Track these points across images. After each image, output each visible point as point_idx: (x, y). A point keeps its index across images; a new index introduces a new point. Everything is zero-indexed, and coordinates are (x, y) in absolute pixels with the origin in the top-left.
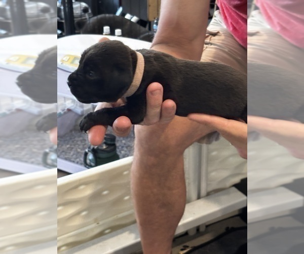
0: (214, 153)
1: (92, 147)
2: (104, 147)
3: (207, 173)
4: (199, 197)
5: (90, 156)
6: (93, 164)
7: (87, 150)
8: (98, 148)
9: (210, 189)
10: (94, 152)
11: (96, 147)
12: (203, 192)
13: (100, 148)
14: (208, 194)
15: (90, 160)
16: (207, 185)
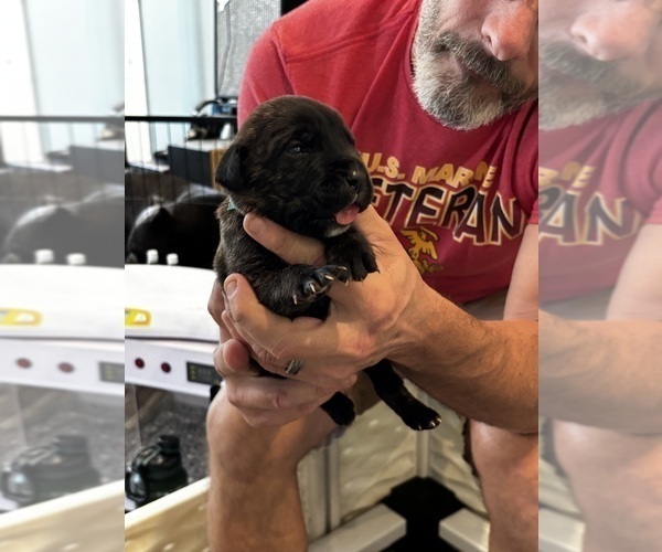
0: (348, 452)
1: (139, 462)
2: (160, 460)
3: (339, 486)
4: (328, 530)
5: (136, 479)
6: (141, 492)
7: (130, 469)
8: (149, 463)
9: (345, 512)
10: (143, 470)
11: (145, 462)
12: (335, 521)
13: (153, 463)
14: (344, 523)
15: (136, 485)
16: (341, 506)
